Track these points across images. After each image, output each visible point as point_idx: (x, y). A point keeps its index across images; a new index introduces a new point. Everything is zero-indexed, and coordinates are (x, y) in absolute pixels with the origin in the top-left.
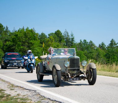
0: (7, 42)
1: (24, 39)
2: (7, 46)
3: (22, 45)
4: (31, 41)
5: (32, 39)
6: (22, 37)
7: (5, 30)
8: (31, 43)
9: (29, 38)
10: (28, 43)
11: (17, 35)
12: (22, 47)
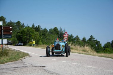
0: (19, 34)
2: (18, 35)
3: (26, 36)
4: (31, 34)
7: (22, 25)
8: (31, 35)
10: (29, 35)
12: (26, 37)
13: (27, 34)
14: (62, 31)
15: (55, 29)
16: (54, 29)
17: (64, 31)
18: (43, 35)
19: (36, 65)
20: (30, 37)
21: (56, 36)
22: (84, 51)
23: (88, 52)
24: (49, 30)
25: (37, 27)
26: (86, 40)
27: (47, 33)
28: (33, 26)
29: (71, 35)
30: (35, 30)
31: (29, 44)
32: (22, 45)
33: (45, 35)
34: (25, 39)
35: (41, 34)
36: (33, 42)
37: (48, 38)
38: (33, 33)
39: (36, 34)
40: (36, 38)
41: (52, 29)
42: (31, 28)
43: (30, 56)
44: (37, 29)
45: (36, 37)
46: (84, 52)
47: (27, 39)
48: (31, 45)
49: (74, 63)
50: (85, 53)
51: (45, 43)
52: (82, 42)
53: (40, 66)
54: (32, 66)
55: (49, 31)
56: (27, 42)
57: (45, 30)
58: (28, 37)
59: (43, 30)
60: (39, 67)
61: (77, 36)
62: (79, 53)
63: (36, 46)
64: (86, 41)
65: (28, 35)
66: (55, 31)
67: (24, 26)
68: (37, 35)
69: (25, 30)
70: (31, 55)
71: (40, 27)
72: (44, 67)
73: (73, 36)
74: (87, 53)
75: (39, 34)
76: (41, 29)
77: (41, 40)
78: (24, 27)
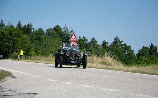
1: (9, 36)
3: (7, 42)
4: (16, 38)
5: (16, 37)
6: (7, 34)
8: (15, 40)
9: (13, 36)
10: (13, 40)
11: (3, 32)
12: (7, 43)
13: (9, 39)
14: (68, 32)
15: (57, 29)
16: (55, 29)
17: (72, 31)
18: (36, 39)
19: (22, 92)
20: (14, 43)
21: (58, 40)
22: (104, 63)
23: (110, 65)
24: (47, 30)
25: (25, 26)
26: (109, 45)
27: (44, 36)
28: (19, 25)
29: (84, 38)
30: (22, 32)
31: (13, 55)
32: (2, 57)
33: (40, 40)
34: (5, 47)
35: (34, 38)
36: (19, 52)
37: (45, 44)
38: (19, 37)
39: (24, 39)
40: (24, 45)
41: (51, 29)
42: (16, 29)
43: (13, 77)
44: (27, 30)
45: (24, 43)
46: (103, 66)
47: (9, 48)
48: (16, 58)
49: (85, 86)
50: (106, 66)
51: (41, 52)
52: (102, 49)
53: (29, 94)
54: (15, 94)
55: (46, 32)
56: (9, 53)
57: (40, 31)
58: (10, 45)
59: (36, 31)
60: (27, 96)
61: (93, 39)
62: (95, 67)
63: (25, 59)
64: (108, 47)
65: (11, 40)
66: (57, 32)
67: (4, 25)
68: (25, 41)
69: (6, 32)
70: (15, 75)
71: (30, 27)
72: (35, 94)
73: (87, 40)
74: (108, 66)
75: (29, 39)
76: (34, 29)
77: (32, 49)
78: (4, 27)
